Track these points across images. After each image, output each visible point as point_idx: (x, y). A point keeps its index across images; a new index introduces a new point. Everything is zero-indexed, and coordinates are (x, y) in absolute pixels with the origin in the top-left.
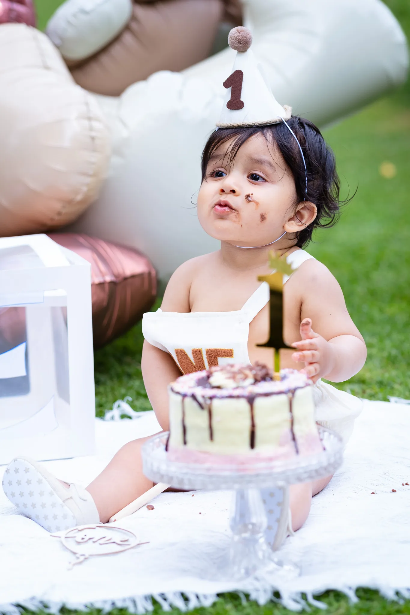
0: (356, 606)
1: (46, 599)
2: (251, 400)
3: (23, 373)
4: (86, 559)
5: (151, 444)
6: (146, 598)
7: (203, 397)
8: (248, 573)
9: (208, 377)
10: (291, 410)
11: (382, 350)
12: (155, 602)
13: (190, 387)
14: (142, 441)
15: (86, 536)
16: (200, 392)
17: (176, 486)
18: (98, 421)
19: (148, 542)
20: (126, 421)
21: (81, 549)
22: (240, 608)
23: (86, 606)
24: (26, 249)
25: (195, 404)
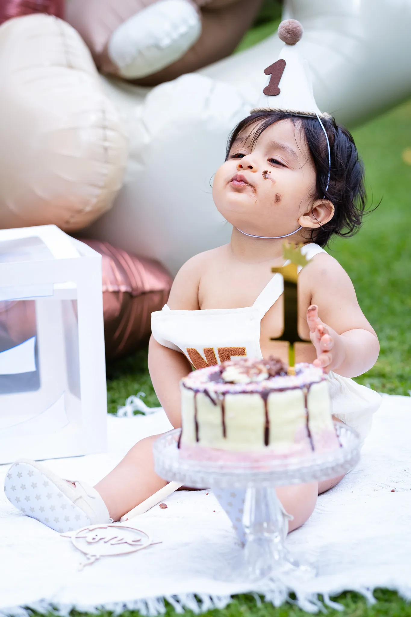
0: (374, 608)
1: (55, 601)
2: (265, 395)
3: (33, 368)
4: (97, 559)
5: (163, 441)
6: (158, 600)
7: (216, 392)
8: (263, 573)
9: (221, 372)
10: (306, 406)
11: (403, 342)
12: (167, 604)
13: (202, 383)
14: (155, 438)
15: (97, 536)
16: (212, 387)
17: (189, 485)
18: (110, 417)
19: (161, 542)
20: (139, 417)
21: (91, 550)
22: (254, 610)
23: (97, 609)
24: (36, 240)
25: (207, 400)
